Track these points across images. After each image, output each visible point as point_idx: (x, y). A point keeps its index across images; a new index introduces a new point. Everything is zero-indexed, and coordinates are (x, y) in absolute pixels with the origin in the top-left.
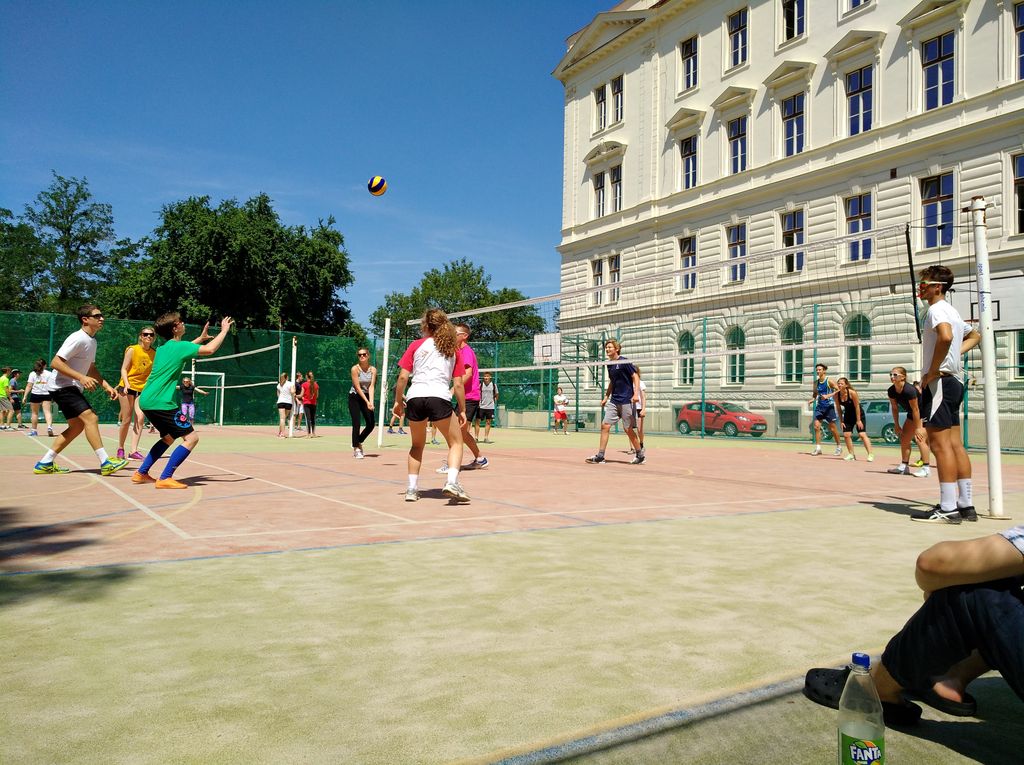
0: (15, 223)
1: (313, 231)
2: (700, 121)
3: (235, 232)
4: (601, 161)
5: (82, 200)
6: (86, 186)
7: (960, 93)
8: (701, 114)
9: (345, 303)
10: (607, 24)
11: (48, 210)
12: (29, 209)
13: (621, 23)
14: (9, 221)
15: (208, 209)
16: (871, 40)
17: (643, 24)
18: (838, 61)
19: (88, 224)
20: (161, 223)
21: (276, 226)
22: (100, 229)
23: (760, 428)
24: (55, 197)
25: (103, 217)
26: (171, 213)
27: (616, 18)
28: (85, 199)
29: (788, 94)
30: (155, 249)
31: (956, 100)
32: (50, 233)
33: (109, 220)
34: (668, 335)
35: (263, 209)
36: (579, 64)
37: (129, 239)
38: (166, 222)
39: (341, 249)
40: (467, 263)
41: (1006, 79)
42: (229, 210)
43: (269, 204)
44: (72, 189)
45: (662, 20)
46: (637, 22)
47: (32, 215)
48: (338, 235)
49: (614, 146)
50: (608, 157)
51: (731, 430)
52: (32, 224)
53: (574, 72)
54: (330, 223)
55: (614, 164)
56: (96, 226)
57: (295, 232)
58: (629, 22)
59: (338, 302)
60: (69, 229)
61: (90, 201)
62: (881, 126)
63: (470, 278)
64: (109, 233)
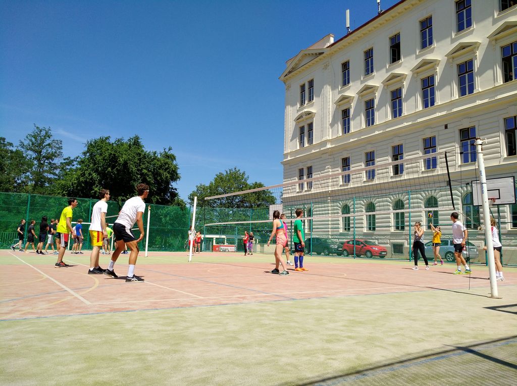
0: (14, 149)
1: (161, 154)
2: (351, 102)
3: (122, 154)
4: (303, 121)
5: (48, 138)
6: (50, 131)
7: (477, 88)
8: (352, 98)
9: (176, 189)
10: (306, 55)
11: (31, 143)
12: (21, 142)
13: (313, 54)
14: (11, 148)
15: (109, 143)
16: (432, 63)
17: (323, 55)
18: (417, 73)
19: (50, 150)
20: (86, 149)
21: (142, 151)
22: (55, 152)
23: (384, 253)
24: (35, 137)
25: (57, 146)
26: (91, 144)
27: (310, 52)
28: (49, 138)
29: (394, 88)
30: (82, 162)
31: (475, 92)
32: (31, 154)
33: (60, 148)
34: (337, 206)
35: (136, 143)
36: (292, 74)
37: (70, 157)
38: (88, 148)
39: (174, 162)
40: (237, 170)
41: (499, 82)
42: (119, 143)
43: (139, 141)
44: (43, 133)
45: (332, 53)
46: (321, 54)
47: (22, 145)
48: (173, 156)
49: (309, 113)
50: (306, 119)
51: (369, 254)
52: (23, 150)
53: (290, 77)
54: (169, 150)
55: (309, 122)
56: (54, 151)
57: (152, 154)
58: (316, 54)
59: (172, 188)
60: (41, 152)
61: (52, 138)
62: (439, 104)
63: (238, 177)
64: (60, 154)
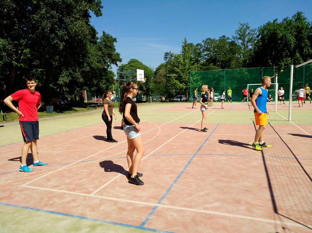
0: (231, 41)
12: (233, 36)
21: (305, 22)
43: (302, 15)
47: (234, 38)
